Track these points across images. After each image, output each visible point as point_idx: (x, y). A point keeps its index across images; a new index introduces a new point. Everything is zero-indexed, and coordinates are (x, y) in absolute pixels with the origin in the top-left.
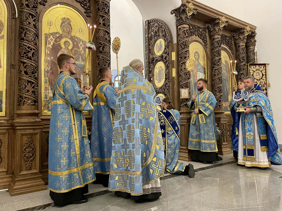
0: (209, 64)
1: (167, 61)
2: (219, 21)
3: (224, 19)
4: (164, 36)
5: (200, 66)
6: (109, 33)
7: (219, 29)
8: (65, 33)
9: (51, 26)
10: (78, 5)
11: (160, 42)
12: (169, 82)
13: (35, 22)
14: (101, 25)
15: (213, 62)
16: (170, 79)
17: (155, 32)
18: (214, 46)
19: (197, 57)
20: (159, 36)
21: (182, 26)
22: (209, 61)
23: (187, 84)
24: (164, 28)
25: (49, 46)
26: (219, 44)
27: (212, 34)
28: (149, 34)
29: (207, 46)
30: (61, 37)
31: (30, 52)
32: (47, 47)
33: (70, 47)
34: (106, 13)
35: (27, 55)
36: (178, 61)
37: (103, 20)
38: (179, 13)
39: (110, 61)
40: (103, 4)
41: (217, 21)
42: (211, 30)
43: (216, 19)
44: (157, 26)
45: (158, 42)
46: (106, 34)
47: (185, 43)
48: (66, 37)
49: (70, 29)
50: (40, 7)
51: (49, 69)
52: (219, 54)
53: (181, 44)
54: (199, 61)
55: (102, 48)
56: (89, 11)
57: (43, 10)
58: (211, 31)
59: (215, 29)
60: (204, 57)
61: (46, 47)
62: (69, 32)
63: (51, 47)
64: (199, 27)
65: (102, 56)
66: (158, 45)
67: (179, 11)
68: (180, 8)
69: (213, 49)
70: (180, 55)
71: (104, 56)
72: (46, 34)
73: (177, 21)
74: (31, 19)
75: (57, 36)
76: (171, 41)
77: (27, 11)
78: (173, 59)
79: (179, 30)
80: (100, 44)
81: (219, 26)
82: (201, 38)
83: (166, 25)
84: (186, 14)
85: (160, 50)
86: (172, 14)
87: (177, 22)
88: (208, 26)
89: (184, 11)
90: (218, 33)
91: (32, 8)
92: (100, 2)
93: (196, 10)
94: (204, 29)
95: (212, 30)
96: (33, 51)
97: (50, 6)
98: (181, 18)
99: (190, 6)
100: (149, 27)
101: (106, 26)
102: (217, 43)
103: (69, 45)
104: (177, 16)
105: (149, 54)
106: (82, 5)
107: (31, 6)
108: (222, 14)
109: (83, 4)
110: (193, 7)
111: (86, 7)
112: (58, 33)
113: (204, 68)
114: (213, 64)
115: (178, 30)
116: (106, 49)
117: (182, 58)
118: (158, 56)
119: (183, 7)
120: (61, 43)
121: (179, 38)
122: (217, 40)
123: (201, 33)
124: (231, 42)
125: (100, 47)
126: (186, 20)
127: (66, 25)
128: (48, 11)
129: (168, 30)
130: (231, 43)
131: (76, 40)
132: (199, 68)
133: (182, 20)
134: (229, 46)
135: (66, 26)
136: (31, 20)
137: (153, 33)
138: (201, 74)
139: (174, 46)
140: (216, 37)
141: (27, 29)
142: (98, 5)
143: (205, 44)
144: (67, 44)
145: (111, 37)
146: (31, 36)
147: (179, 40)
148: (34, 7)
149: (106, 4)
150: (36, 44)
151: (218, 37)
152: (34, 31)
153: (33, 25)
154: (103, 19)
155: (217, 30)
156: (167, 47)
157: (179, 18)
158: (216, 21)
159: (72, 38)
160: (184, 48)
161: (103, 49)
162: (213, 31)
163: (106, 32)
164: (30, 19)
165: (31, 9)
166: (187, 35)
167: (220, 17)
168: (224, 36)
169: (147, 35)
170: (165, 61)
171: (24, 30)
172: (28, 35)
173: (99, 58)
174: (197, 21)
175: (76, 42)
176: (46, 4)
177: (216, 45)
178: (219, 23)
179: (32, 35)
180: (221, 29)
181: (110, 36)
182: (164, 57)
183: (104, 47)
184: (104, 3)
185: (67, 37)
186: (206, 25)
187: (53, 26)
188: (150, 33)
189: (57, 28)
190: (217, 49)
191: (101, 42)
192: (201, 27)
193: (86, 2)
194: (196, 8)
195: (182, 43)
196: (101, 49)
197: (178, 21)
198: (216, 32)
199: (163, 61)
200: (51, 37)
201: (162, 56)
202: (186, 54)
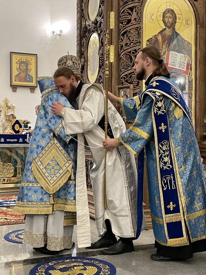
0: (203, 34)
12: (103, 73)
19: (171, 20)
23: (131, 77)
70: (120, 16)
78: (111, 27)
105: (81, 20)
113: (189, 44)
132: (175, 42)
182: (98, 24)
199: (97, 31)
201: (97, 20)
202: (130, 14)
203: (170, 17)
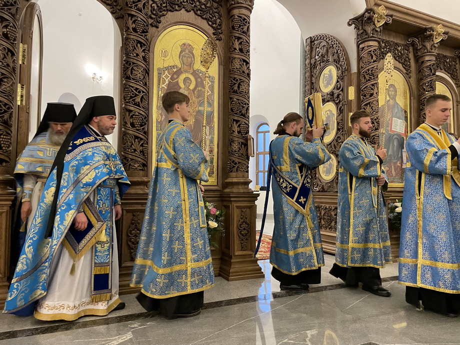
0: (415, 105)
1: (340, 102)
2: (432, 32)
3: (440, 29)
4: (337, 61)
5: (398, 107)
6: (248, 63)
7: (433, 45)
8: (185, 66)
9: (165, 57)
10: (204, 24)
11: (330, 71)
12: (342, 134)
13: (144, 53)
14: (236, 51)
15: (421, 100)
16: (345, 131)
17: (322, 55)
18: (424, 74)
19: (393, 93)
20: (328, 61)
21: (367, 44)
22: (414, 99)
23: (374, 138)
24: (337, 48)
25: (163, 86)
26: (431, 71)
27: (419, 54)
28: (311, 58)
29: (411, 74)
30: (179, 72)
31: (138, 95)
32: (161, 87)
33: (192, 87)
34: (244, 32)
35: (135, 100)
36: (359, 101)
37: (239, 44)
38: (362, 23)
39: (248, 104)
40: (240, 20)
41: (428, 33)
42: (418, 48)
43: (426, 30)
44: (324, 46)
45: (326, 71)
46: (243, 64)
47: (372, 71)
48: (186, 72)
49: (193, 59)
50: (152, 30)
51: (163, 119)
52: (432, 87)
53: (363, 72)
54: (395, 100)
55: (237, 85)
56: (220, 31)
57: (156, 34)
58: (417, 50)
59: (424, 46)
60: (405, 93)
61: (159, 87)
62: (191, 65)
63: (166, 88)
64: (396, 44)
65: (237, 97)
66: (326, 75)
67: (362, 21)
68: (363, 15)
69: (421, 79)
70: (362, 90)
71: (241, 98)
72: (159, 69)
73: (358, 35)
74: (140, 48)
75: (175, 70)
76: (348, 69)
77: (134, 37)
78: (350, 98)
79: (362, 50)
80: (234, 79)
81: (433, 41)
82: (400, 62)
83: (339, 44)
84: (374, 24)
85: (329, 83)
86: (349, 25)
87: (358, 39)
88: (413, 41)
89: (370, 19)
90: (430, 52)
91: (141, 33)
92: (236, 17)
93: (392, 17)
94: (406, 47)
95: (420, 47)
96: (142, 94)
97: (165, 28)
98: (365, 30)
99: (381, 10)
100: (312, 48)
101: (243, 52)
102: (428, 68)
103: (191, 83)
104: (358, 29)
105: (311, 91)
106: (210, 23)
107: (139, 30)
108: (437, 21)
109: (211, 21)
110: (386, 12)
111: (214, 25)
112: (175, 67)
113: (406, 112)
114: (421, 104)
115: (359, 50)
116: (243, 88)
117: (365, 96)
118: (325, 94)
119: (369, 13)
120: (180, 81)
121: (361, 63)
122: (428, 64)
123: (400, 54)
124: (455, 66)
125: (235, 84)
126: (373, 34)
127: (187, 54)
128: (162, 35)
129: (343, 51)
130: (455, 69)
131: (200, 75)
132: (396, 111)
133: (366, 35)
134: (450, 74)
135: (187, 56)
136: (139, 50)
137: (318, 57)
138: (399, 121)
139: (352, 76)
140: (427, 58)
141: (134, 63)
142: (233, 21)
143: (407, 71)
144: (188, 83)
145: (251, 68)
146: (139, 73)
147: (360, 67)
148: (143, 32)
149: (245, 19)
150: (146, 84)
151: (430, 59)
152: (144, 66)
153: (143, 57)
154: (239, 42)
155: (429, 48)
156: (340, 78)
157: (362, 31)
158: (426, 33)
159: (195, 73)
160: (369, 80)
161: (239, 87)
162: (421, 49)
163: (244, 61)
164: (138, 48)
165: (139, 35)
166: (374, 58)
167: (434, 26)
168: (441, 56)
169: (308, 61)
170: (337, 101)
171: (130, 64)
172: (135, 72)
173: (233, 101)
174: (394, 34)
175: (201, 78)
176: (160, 25)
177: (427, 72)
178: (431, 35)
179: (140, 71)
180: (436, 45)
181: (249, 67)
182: (336, 95)
183: (239, 84)
184: (241, 17)
185: (188, 72)
186: (409, 40)
187: (169, 56)
188: (314, 56)
189: (174, 60)
190: (429, 80)
191: (236, 76)
192: (400, 44)
193: (216, 17)
194: (391, 13)
195: (366, 72)
196: (236, 88)
197: (359, 37)
198: (427, 50)
199: (334, 101)
200: (166, 72)
201: (333, 92)
202: (372, 89)
203: (392, 91)
